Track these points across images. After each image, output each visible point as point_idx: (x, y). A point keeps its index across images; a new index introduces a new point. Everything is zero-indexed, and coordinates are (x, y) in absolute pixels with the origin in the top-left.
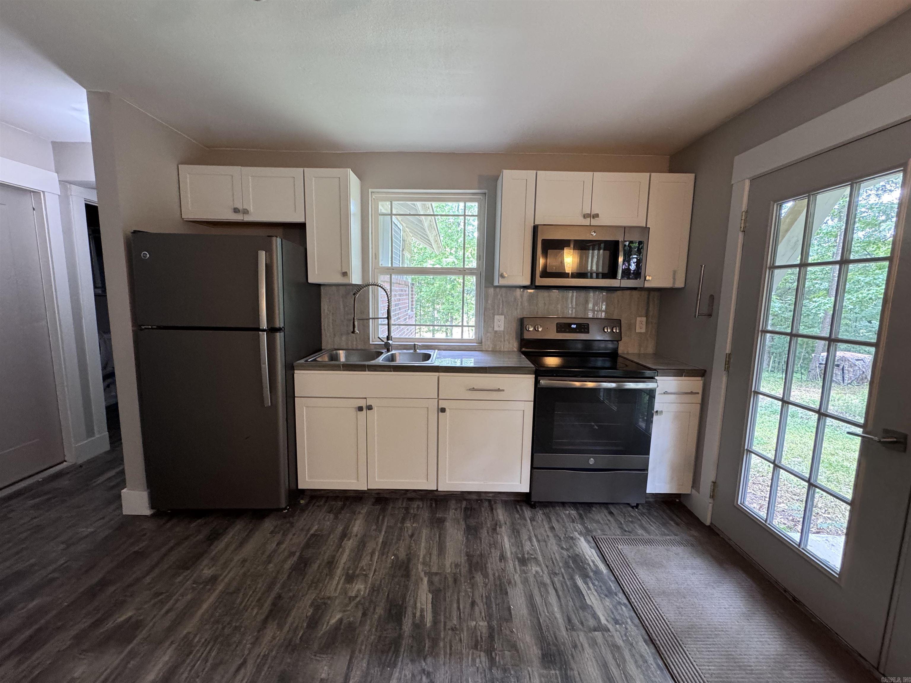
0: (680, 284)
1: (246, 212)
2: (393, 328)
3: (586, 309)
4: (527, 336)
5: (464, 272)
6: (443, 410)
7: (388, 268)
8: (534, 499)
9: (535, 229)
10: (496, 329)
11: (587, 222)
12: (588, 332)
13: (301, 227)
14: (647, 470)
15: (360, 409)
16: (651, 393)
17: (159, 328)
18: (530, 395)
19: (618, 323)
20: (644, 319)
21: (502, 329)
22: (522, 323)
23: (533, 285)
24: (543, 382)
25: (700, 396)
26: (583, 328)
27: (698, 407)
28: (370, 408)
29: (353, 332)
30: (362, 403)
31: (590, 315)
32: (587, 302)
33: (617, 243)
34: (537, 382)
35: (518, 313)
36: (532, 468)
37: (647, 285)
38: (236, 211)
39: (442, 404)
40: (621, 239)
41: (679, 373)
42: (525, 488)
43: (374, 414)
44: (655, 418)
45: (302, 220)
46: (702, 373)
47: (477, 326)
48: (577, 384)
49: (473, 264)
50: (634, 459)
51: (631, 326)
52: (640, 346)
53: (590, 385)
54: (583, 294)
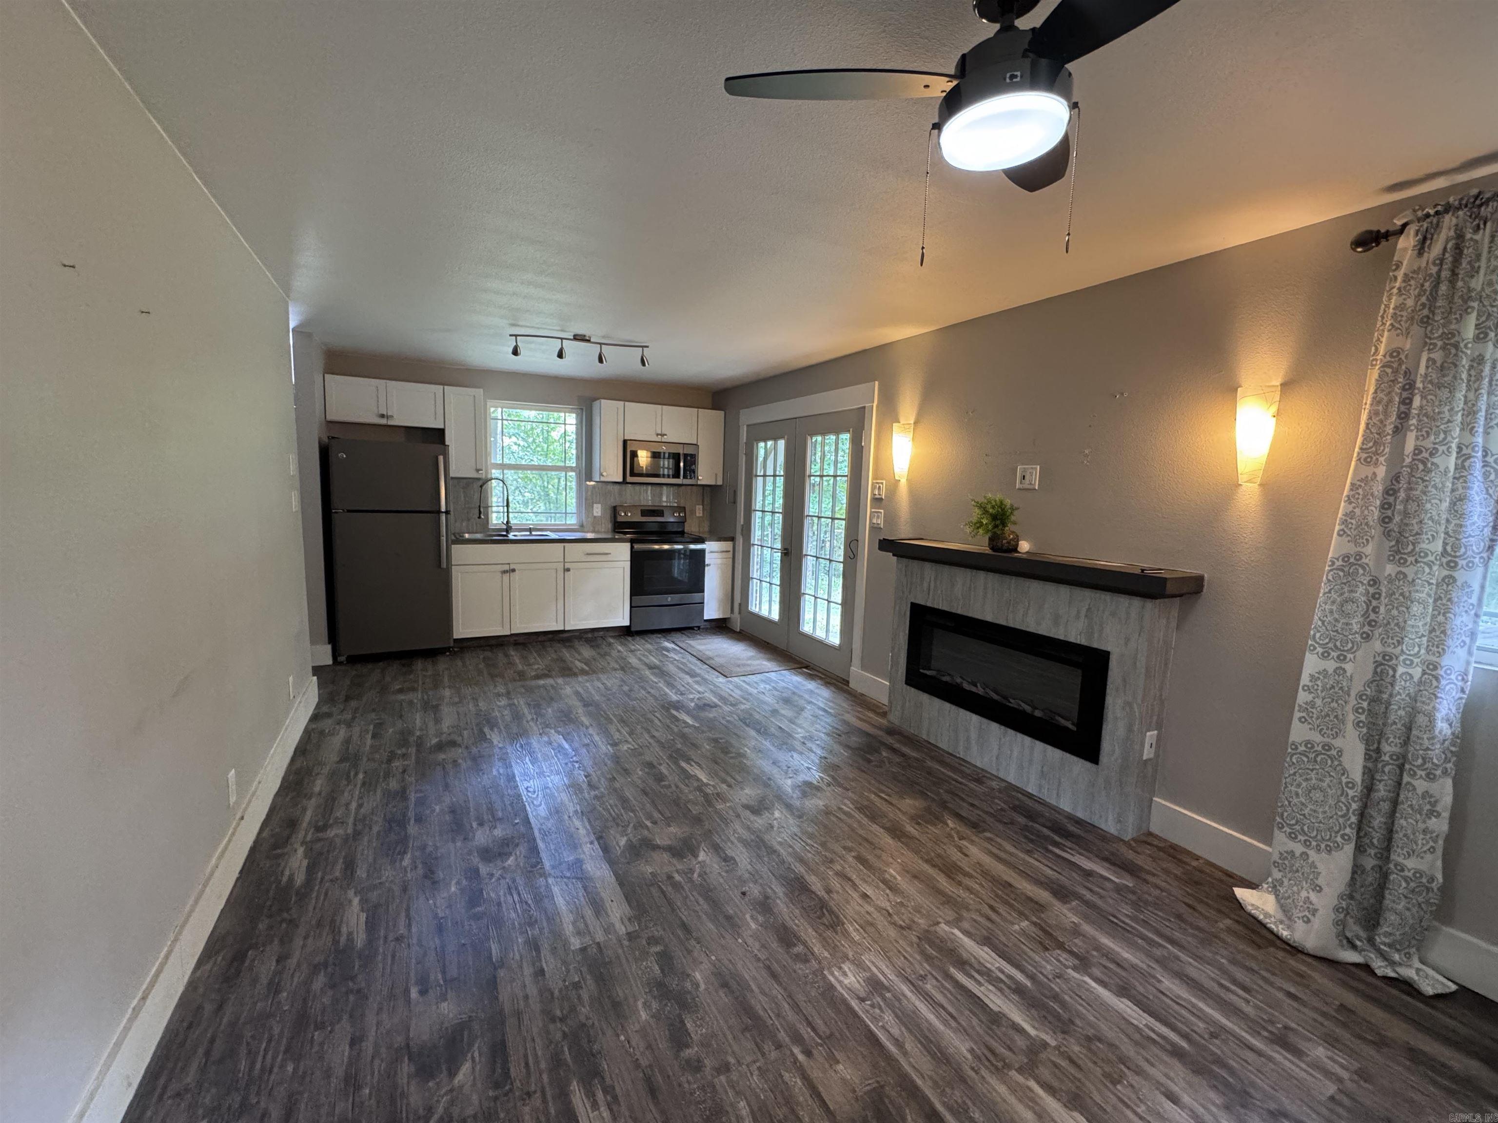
0: (720, 483)
1: (388, 417)
2: (511, 515)
3: (661, 501)
4: (619, 519)
5: (566, 469)
6: (568, 570)
7: (500, 464)
8: (633, 629)
9: (625, 442)
10: (595, 514)
11: (659, 439)
12: (663, 516)
13: (441, 433)
14: (703, 603)
15: (505, 572)
16: (703, 551)
17: (349, 511)
18: (627, 556)
19: (683, 509)
20: (701, 507)
21: (599, 514)
22: (615, 510)
23: (624, 482)
24: (636, 546)
25: (731, 553)
26: (658, 512)
27: (731, 560)
28: (513, 570)
29: (480, 517)
30: (506, 567)
31: (665, 504)
32: (661, 494)
33: (679, 454)
34: (632, 547)
35: (612, 502)
36: (631, 607)
37: (699, 483)
38: (382, 416)
39: (567, 566)
40: (681, 452)
41: (719, 539)
42: (626, 623)
43: (516, 576)
44: (706, 568)
45: (442, 427)
46: (732, 539)
47: (579, 513)
48: (656, 547)
49: (573, 463)
50: (696, 597)
51: (693, 512)
52: (699, 527)
53: (666, 547)
54: (658, 489)
